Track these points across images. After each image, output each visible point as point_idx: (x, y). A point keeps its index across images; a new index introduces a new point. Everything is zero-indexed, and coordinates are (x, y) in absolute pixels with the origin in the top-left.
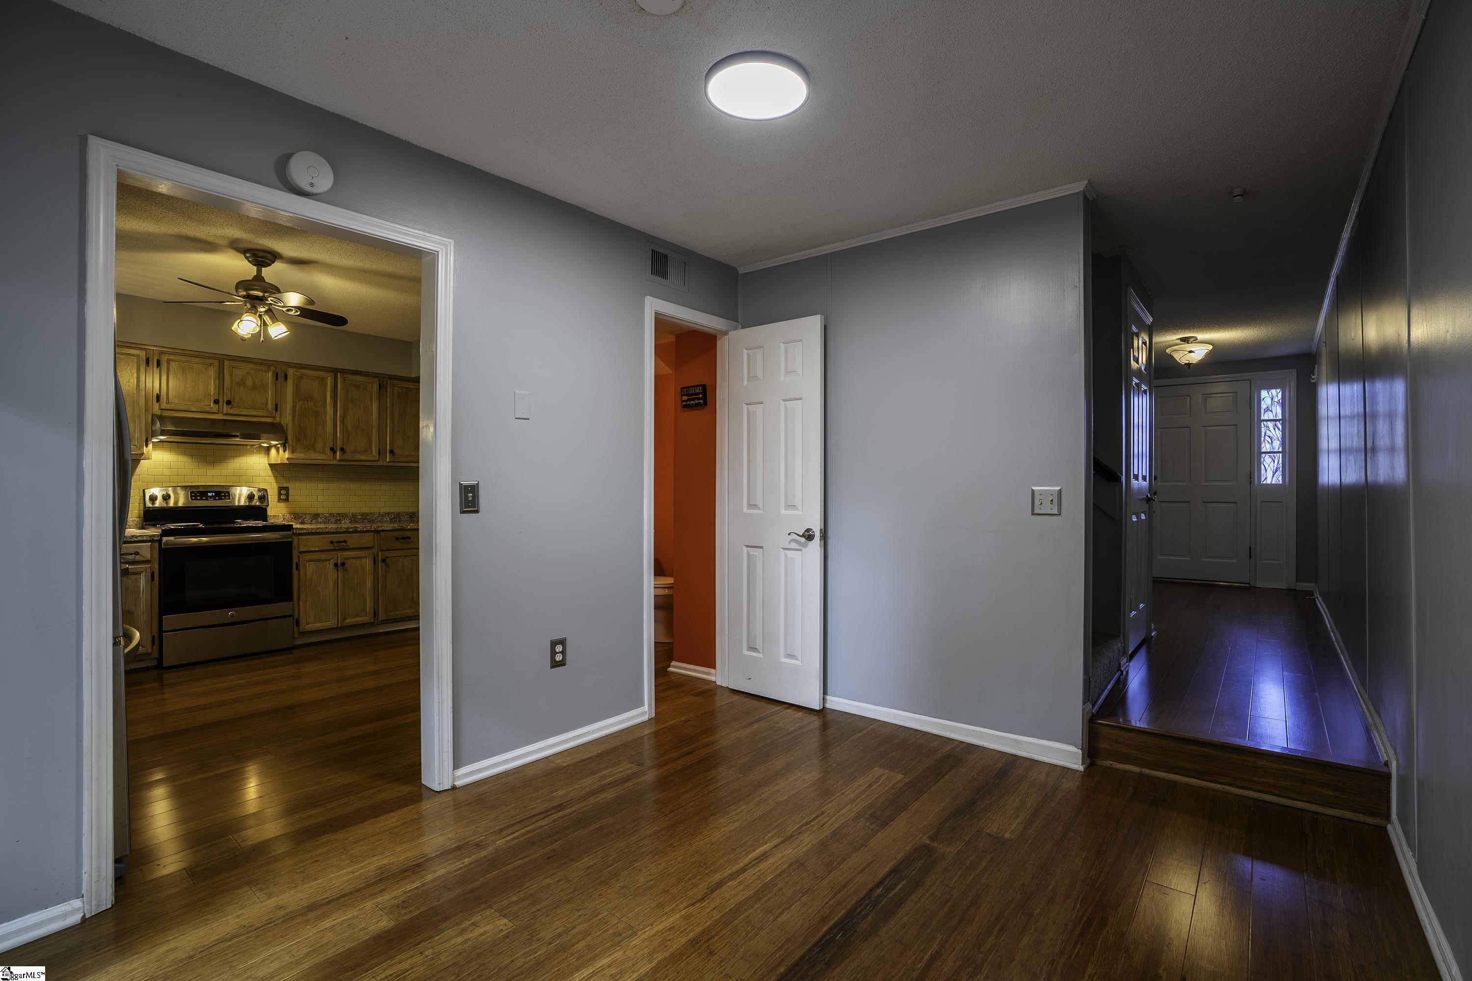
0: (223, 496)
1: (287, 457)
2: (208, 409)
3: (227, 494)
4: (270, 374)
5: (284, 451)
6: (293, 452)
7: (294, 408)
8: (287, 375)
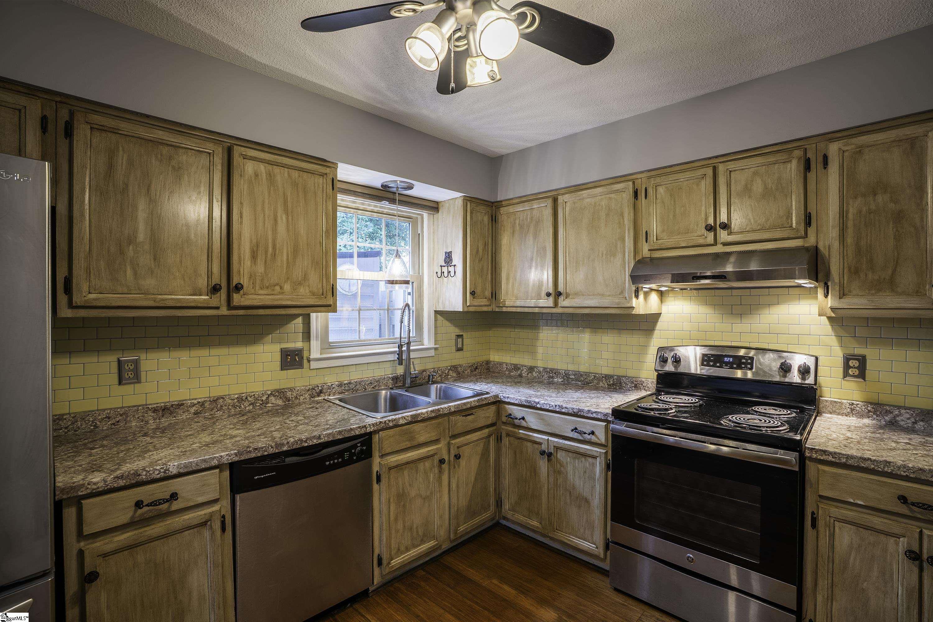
0: (743, 363)
1: (829, 305)
2: (701, 241)
3: (749, 361)
4: (794, 164)
5: (826, 296)
6: (842, 295)
7: (843, 214)
8: (827, 157)
